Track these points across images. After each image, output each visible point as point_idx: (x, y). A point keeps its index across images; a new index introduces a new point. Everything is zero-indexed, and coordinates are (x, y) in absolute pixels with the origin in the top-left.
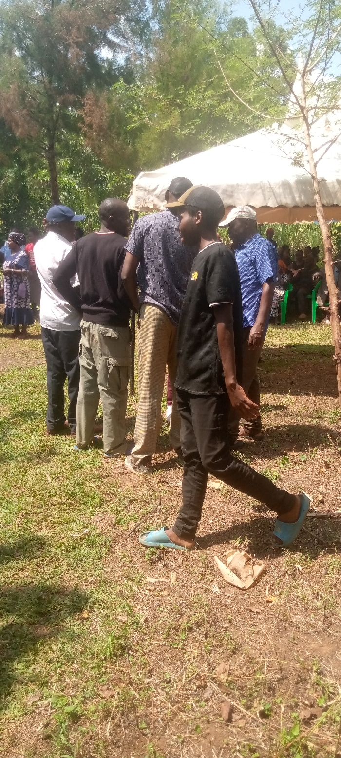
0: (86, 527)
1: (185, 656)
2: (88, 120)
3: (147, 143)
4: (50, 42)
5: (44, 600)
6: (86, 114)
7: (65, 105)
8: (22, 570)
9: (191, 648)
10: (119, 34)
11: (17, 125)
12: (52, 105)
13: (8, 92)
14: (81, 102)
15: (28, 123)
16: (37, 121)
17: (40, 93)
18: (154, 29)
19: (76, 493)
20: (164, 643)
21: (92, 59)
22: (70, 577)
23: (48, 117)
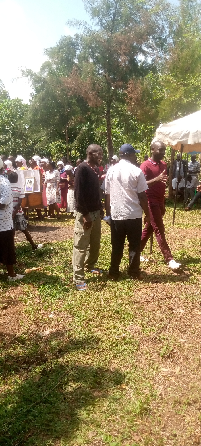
0: (124, 333)
1: (186, 420)
2: (130, 96)
3: (164, 108)
4: (109, 53)
5: (99, 374)
6: (129, 92)
7: (116, 88)
8: (87, 354)
9: (189, 416)
10: (149, 46)
11: (90, 100)
12: (109, 89)
13: (86, 82)
14: (126, 86)
15: (96, 99)
16: (101, 97)
17: (103, 82)
18: (169, 42)
19: (118, 311)
20: (172, 410)
21: (132, 61)
22: (115, 362)
23: (107, 95)
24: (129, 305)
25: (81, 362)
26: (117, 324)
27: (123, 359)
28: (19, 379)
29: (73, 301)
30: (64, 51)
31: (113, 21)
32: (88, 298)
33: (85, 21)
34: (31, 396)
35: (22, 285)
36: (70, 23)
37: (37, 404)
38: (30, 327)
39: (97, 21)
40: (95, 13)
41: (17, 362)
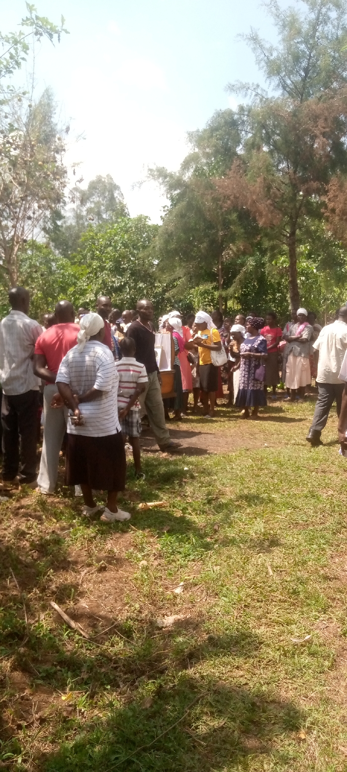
0: (309, 633)
2: (331, 205)
4: (297, 135)
5: (259, 707)
6: (329, 200)
7: (308, 193)
8: (238, 668)
11: (261, 215)
12: (295, 195)
13: (255, 185)
14: (325, 188)
15: (272, 212)
16: (280, 210)
17: (285, 184)
19: (299, 592)
21: (338, 147)
22: (288, 687)
23: (291, 206)
24: (320, 582)
25: (227, 681)
26: (295, 617)
27: (303, 683)
28: (118, 700)
29: (218, 567)
30: (219, 135)
31: (304, 80)
32: (244, 564)
33: (255, 83)
34: (135, 734)
35: (132, 532)
36: (232, 88)
37: (145, 750)
38: (141, 607)
39: (277, 82)
40: (274, 69)
41: (116, 668)
